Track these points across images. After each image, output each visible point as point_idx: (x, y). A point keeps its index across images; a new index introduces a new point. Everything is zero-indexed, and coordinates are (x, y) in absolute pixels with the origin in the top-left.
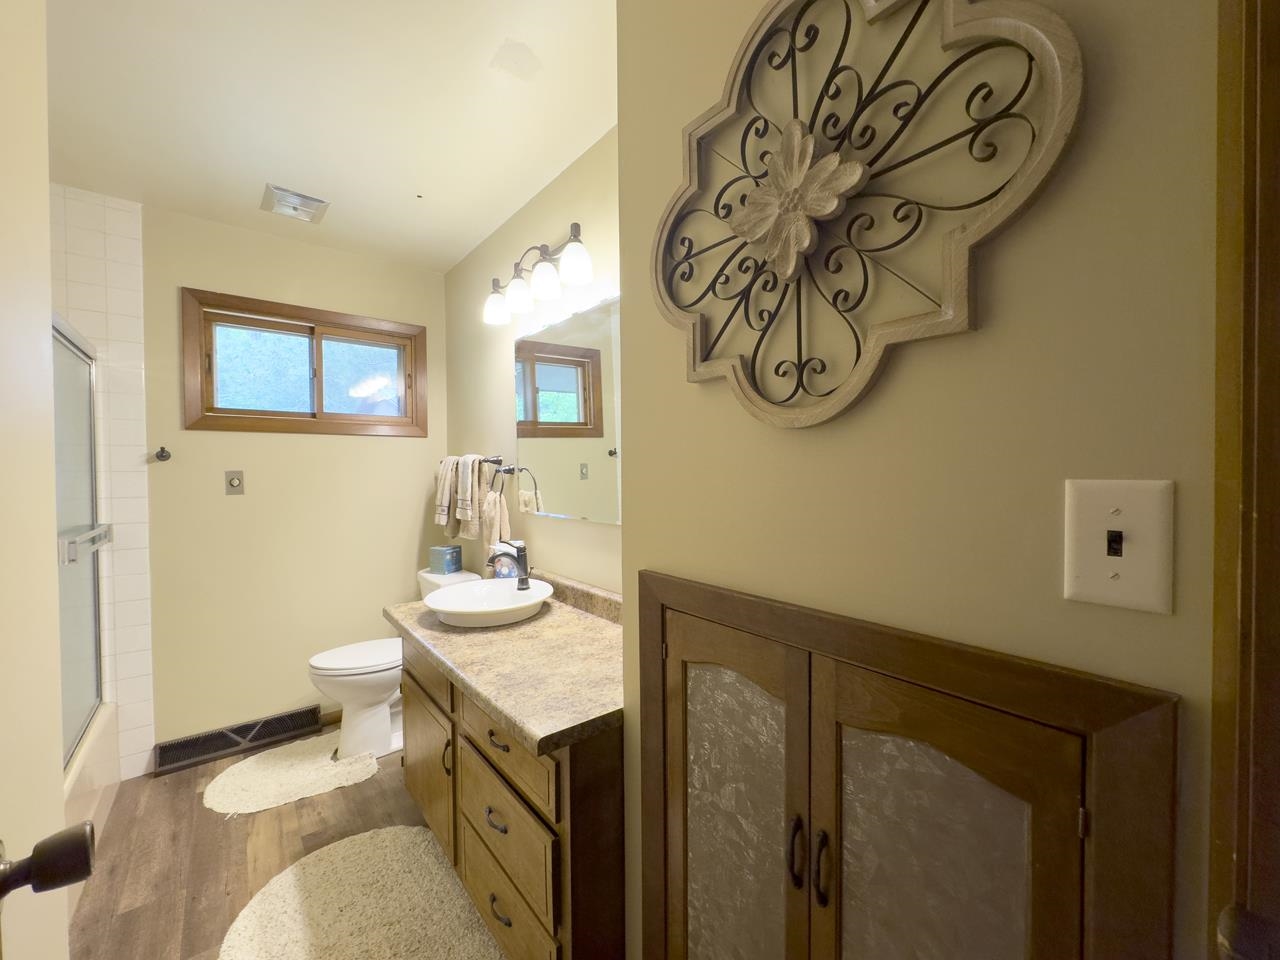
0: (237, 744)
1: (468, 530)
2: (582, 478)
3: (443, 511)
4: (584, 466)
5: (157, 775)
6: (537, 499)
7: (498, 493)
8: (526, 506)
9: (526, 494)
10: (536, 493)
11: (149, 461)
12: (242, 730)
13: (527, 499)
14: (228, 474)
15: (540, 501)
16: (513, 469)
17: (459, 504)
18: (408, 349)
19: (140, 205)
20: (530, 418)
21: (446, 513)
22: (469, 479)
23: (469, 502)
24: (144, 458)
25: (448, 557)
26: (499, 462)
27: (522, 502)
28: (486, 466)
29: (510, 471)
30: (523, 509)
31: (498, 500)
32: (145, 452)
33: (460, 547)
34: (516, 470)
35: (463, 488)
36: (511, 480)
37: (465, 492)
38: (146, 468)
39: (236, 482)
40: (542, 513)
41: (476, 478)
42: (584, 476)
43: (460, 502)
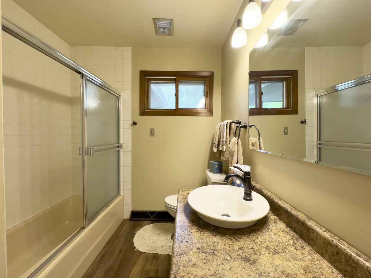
0: (150, 218)
1: (224, 156)
2: (284, 135)
3: (216, 146)
4: (286, 128)
5: (131, 220)
6: (260, 142)
7: (237, 138)
8: (253, 145)
9: (253, 139)
10: (259, 139)
11: (132, 125)
12: (152, 213)
13: (253, 142)
14: (150, 129)
15: (262, 143)
16: (246, 126)
17: (221, 144)
18: (207, 82)
19: (131, 47)
20: (258, 107)
21: (216, 147)
22: (225, 132)
23: (225, 143)
24: (131, 124)
25: (216, 166)
26: (239, 123)
27: (250, 144)
28: (233, 124)
29: (245, 127)
30: (251, 147)
31: (237, 141)
32: (131, 123)
33: (222, 162)
34: (248, 126)
35: (223, 136)
36: (245, 132)
37: (223, 138)
38: (131, 127)
39: (152, 132)
40: (263, 151)
41: (228, 131)
42: (286, 133)
43: (221, 142)
